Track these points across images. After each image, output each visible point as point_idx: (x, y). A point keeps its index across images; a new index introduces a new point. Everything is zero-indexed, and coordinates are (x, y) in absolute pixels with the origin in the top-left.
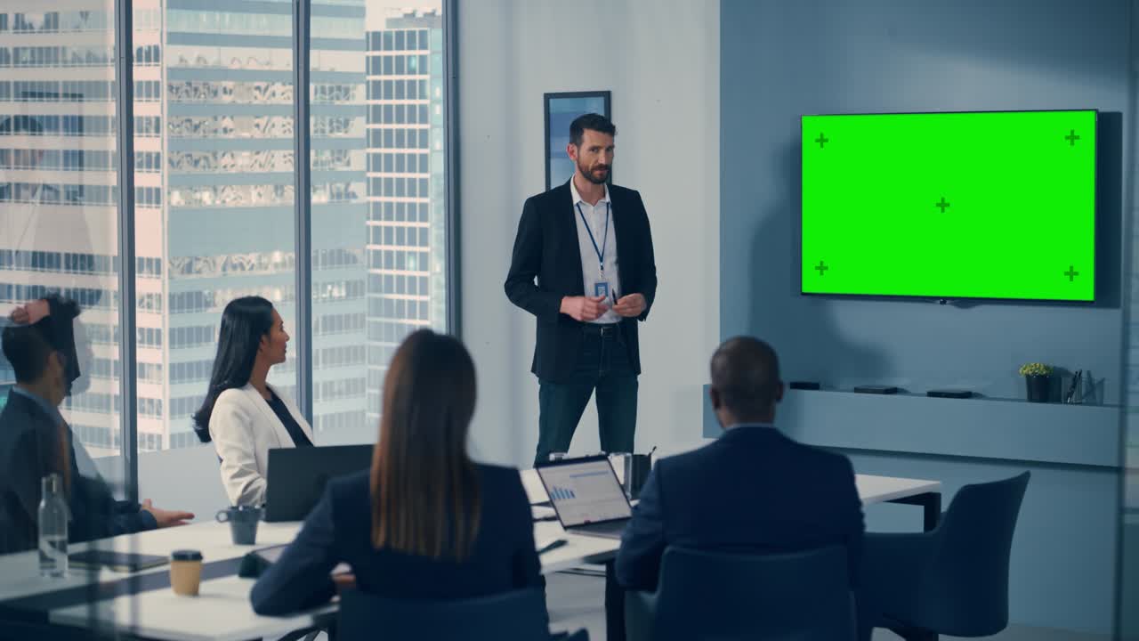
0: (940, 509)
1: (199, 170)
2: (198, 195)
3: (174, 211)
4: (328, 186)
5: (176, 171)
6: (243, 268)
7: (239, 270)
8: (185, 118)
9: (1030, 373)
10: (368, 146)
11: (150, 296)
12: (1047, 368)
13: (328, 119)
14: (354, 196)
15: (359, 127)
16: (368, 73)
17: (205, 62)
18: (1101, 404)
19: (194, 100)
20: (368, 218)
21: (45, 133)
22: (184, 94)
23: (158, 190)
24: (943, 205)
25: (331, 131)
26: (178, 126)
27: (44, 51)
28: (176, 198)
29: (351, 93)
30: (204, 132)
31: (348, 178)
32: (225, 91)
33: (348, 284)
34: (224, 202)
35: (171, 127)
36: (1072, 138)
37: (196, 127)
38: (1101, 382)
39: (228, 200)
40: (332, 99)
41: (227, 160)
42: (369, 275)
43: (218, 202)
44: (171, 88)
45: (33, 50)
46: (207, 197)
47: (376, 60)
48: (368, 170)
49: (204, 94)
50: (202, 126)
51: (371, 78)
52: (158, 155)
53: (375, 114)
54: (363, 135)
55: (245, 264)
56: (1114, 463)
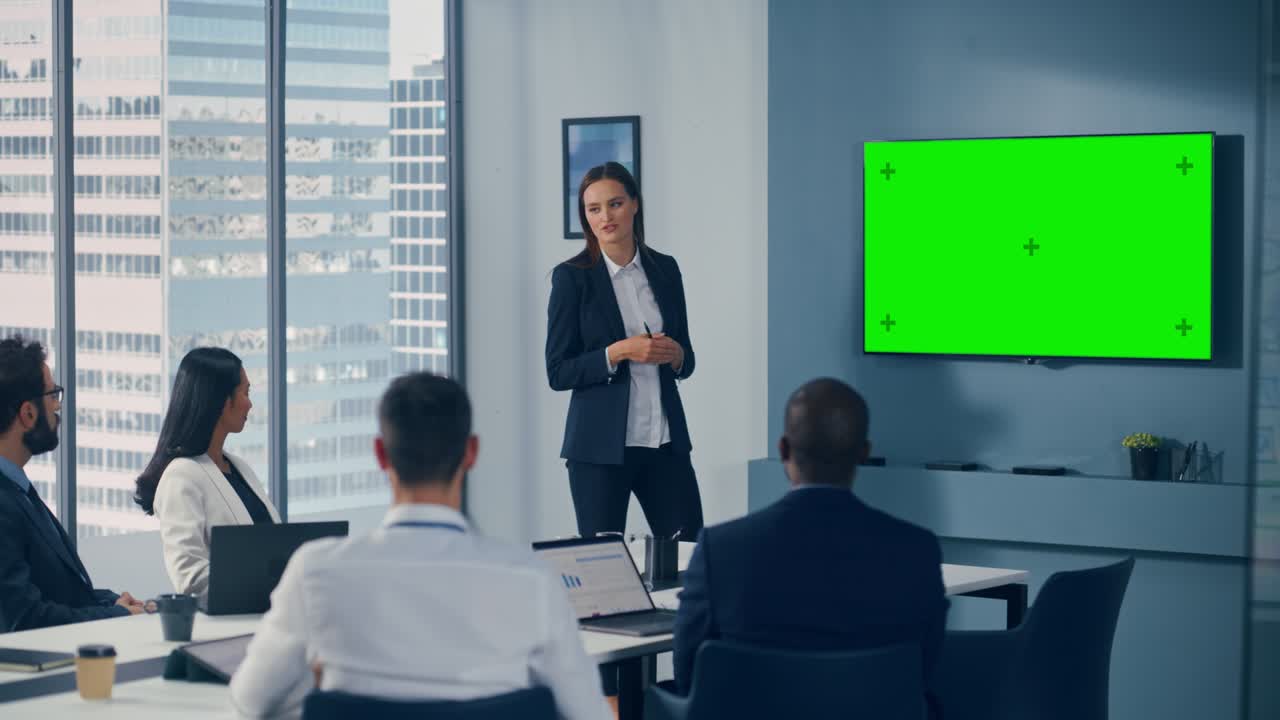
0: (1026, 604)
1: (204, 236)
2: (202, 264)
3: (175, 282)
4: (347, 254)
5: (178, 236)
6: (252, 346)
7: (247, 348)
8: (187, 177)
9: (1135, 445)
10: (392, 209)
11: (148, 377)
12: (1154, 439)
13: (347, 177)
14: (377, 265)
15: (383, 188)
16: (392, 127)
17: (211, 114)
18: (1220, 483)
19: (197, 156)
20: (392, 290)
21: (31, 193)
22: (187, 150)
23: (157, 258)
24: (1031, 247)
25: (352, 192)
26: (181, 186)
27: (30, 102)
28: (178, 267)
29: (374, 148)
30: (209, 192)
31: (371, 244)
32: (233, 147)
33: (369, 364)
34: (231, 271)
35: (172, 187)
36: (1185, 166)
37: (201, 188)
38: (1220, 456)
39: (235, 269)
40: (352, 155)
41: (234, 224)
42: (393, 354)
43: (224, 271)
44: (172, 143)
45: (17, 102)
46: (212, 265)
47: (402, 112)
48: (392, 235)
49: (210, 150)
50: (207, 187)
51: (396, 132)
52: (158, 219)
53: (401, 173)
54: (386, 196)
55: (254, 341)
56: (1240, 553)
